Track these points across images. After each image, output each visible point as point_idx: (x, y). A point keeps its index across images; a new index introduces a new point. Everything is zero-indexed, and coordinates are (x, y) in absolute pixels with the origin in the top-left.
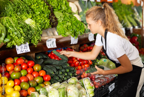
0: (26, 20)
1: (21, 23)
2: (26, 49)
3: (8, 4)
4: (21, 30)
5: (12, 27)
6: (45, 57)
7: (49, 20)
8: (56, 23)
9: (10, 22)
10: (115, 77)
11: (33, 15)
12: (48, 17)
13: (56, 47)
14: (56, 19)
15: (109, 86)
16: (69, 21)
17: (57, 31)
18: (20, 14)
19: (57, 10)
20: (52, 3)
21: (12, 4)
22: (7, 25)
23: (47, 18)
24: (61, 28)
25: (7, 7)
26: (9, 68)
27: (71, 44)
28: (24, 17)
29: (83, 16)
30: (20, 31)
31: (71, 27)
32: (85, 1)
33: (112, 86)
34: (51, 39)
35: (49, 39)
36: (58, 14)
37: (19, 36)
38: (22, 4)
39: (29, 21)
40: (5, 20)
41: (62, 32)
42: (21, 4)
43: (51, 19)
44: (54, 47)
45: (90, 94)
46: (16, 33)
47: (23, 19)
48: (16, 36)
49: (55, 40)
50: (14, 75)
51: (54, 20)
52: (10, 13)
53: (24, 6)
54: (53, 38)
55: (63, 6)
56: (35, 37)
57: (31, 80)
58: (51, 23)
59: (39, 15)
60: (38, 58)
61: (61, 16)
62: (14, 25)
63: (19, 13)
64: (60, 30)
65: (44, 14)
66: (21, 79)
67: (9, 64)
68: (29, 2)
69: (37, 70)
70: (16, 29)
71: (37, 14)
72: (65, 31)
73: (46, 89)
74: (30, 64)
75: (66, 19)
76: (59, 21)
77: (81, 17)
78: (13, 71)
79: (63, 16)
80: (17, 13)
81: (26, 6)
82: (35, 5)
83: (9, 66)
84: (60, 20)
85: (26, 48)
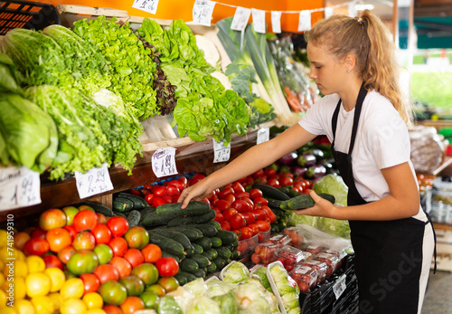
0: (96, 94)
1: (88, 104)
2: (100, 183)
3: (48, 45)
4: (93, 126)
5: (71, 116)
6: (138, 204)
7: (155, 93)
8: (172, 100)
9: (61, 101)
10: (346, 257)
11: (114, 80)
12: (151, 84)
13: (176, 173)
14: (171, 87)
15: (333, 284)
16: (205, 93)
17: (174, 123)
18: (80, 75)
19: (168, 60)
20: (153, 38)
21: (58, 46)
22: (56, 111)
23: (148, 87)
24: (185, 116)
25: (45, 57)
26: (57, 242)
27: (215, 161)
28: (90, 85)
29: (239, 77)
30: (93, 129)
31: (214, 110)
32: (240, 32)
33: (340, 285)
34: (164, 149)
35: (160, 150)
36: (173, 73)
37: (93, 143)
38: (83, 45)
39: (104, 97)
40: (47, 96)
41: (188, 128)
42: (80, 46)
43: (158, 88)
44: (172, 174)
45: (291, 309)
46: (82, 136)
47: (87, 92)
48: (84, 145)
49: (172, 152)
50: (78, 264)
51: (167, 92)
52: (55, 74)
53: (90, 53)
54: (168, 145)
55: (184, 49)
56: (128, 146)
57: (126, 276)
58: (160, 100)
59: (128, 78)
60: (120, 208)
61: (184, 79)
62: (74, 111)
63: (77, 74)
64: (183, 120)
65: (142, 75)
66: (98, 273)
67: (54, 230)
68: (99, 40)
69: (137, 246)
70: (81, 124)
71: (123, 76)
72: (199, 124)
73: (174, 300)
74: (116, 228)
75: (196, 88)
76: (178, 93)
77: (232, 80)
78: (71, 250)
79: (189, 79)
80: (74, 74)
81: (94, 52)
82: (116, 47)
83: (55, 235)
84: (182, 92)
85: (101, 178)
